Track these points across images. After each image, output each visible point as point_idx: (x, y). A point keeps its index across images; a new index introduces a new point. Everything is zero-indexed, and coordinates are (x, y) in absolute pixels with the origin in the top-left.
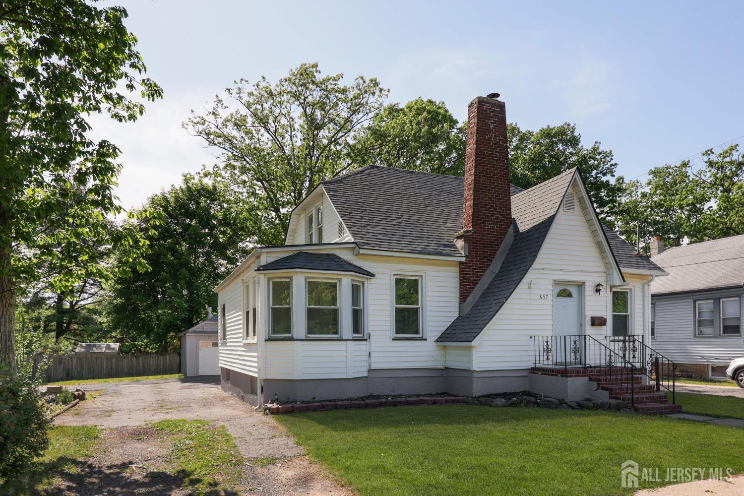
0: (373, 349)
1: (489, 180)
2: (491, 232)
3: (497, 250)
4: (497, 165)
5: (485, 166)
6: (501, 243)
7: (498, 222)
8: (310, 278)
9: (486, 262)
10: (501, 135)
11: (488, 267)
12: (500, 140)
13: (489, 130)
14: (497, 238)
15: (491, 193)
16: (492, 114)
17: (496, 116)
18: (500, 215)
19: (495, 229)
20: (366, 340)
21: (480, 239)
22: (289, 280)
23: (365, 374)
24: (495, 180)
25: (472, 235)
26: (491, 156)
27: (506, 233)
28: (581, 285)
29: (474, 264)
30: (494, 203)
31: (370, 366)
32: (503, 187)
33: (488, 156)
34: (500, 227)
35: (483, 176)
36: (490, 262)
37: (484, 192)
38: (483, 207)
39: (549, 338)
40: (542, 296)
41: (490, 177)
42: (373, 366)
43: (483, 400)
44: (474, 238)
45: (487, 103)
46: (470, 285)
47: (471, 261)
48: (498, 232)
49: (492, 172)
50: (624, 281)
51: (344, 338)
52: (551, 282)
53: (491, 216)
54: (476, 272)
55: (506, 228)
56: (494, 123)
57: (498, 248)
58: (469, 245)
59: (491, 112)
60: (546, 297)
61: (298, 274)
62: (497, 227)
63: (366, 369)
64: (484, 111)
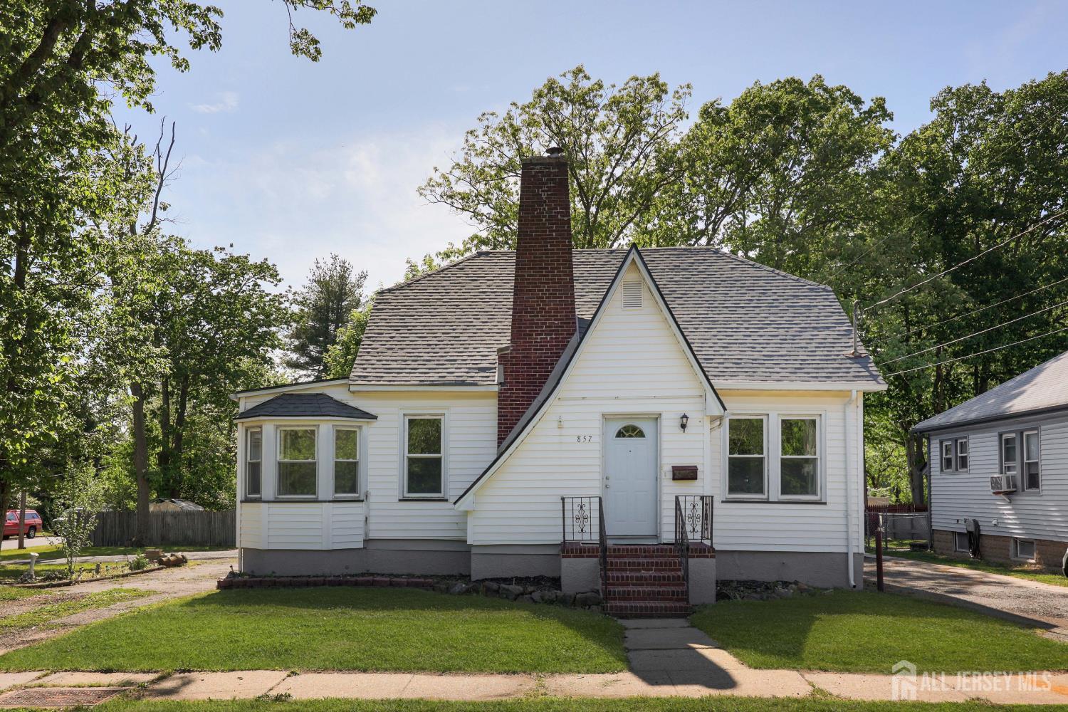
0: (372, 513)
1: (538, 272)
2: (541, 346)
3: (551, 372)
4: (553, 250)
5: (532, 254)
6: (557, 361)
7: (553, 331)
8: (281, 426)
9: (532, 390)
10: (559, 205)
11: (535, 397)
12: (558, 213)
13: (541, 203)
14: (551, 353)
15: (542, 290)
16: (544, 179)
17: (552, 180)
18: (555, 320)
19: (548, 342)
20: (363, 501)
21: (523, 357)
22: (259, 430)
23: (361, 546)
24: (549, 272)
25: (511, 353)
26: (542, 239)
27: (566, 345)
28: (657, 419)
29: (513, 393)
30: (546, 305)
31: (366, 534)
32: (561, 279)
33: (538, 239)
34: (556, 338)
35: (529, 268)
36: (539, 390)
37: (530, 291)
38: (529, 312)
39: (586, 501)
40: (582, 439)
41: (540, 268)
42: (372, 535)
43: (495, 586)
44: (514, 357)
45: (536, 165)
46: (507, 424)
47: (508, 389)
48: (552, 346)
49: (544, 261)
50: (725, 409)
51: (320, 499)
52: (599, 417)
53: (542, 323)
54: (516, 404)
55: (566, 338)
56: (546, 191)
57: (553, 368)
58: (505, 368)
59: (543, 176)
60: (588, 438)
61: (267, 423)
62: (551, 338)
63: (361, 538)
64: (533, 176)
